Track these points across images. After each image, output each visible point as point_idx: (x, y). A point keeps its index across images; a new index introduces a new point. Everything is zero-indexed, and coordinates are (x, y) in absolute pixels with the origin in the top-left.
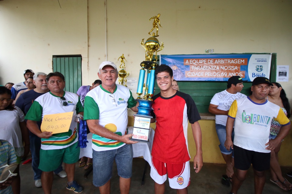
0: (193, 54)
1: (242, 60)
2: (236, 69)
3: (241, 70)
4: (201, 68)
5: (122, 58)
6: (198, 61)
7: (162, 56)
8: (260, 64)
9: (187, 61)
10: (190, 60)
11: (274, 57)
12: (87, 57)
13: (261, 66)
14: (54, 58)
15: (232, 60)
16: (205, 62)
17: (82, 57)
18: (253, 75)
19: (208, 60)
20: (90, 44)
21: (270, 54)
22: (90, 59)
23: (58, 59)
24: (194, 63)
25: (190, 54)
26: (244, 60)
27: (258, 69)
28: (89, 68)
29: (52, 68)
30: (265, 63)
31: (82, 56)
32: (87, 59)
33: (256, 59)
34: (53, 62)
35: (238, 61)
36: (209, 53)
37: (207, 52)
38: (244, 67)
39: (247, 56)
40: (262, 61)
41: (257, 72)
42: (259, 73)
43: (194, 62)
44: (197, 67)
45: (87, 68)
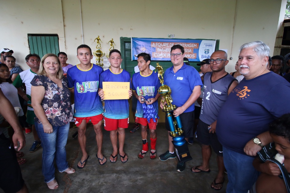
0: (158, 38)
1: (195, 44)
2: (190, 52)
3: (194, 53)
4: (164, 50)
5: (98, 40)
6: (162, 44)
7: (133, 38)
8: (207, 48)
9: (154, 44)
10: (156, 43)
11: (218, 42)
12: (64, 37)
13: (208, 50)
14: (30, 37)
15: (188, 44)
16: (167, 45)
17: (59, 37)
18: (202, 56)
19: (170, 44)
20: (66, 24)
21: (215, 40)
22: (66, 38)
23: (34, 37)
24: (159, 46)
25: (156, 38)
26: (196, 45)
27: (206, 52)
28: (66, 47)
29: (28, 46)
30: (211, 47)
31: (58, 35)
32: (64, 38)
33: (205, 44)
34: (28, 40)
35: (192, 45)
36: (171, 38)
37: (169, 37)
38: (196, 51)
39: (198, 41)
40: (209, 46)
41: (205, 54)
42: (206, 55)
43: (159, 44)
44: (161, 49)
45: (65, 48)
